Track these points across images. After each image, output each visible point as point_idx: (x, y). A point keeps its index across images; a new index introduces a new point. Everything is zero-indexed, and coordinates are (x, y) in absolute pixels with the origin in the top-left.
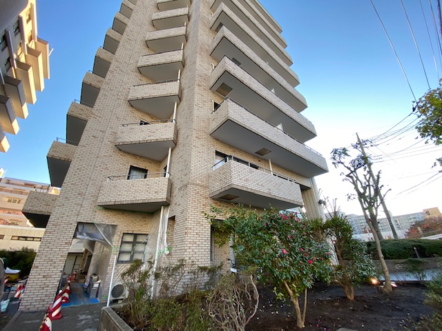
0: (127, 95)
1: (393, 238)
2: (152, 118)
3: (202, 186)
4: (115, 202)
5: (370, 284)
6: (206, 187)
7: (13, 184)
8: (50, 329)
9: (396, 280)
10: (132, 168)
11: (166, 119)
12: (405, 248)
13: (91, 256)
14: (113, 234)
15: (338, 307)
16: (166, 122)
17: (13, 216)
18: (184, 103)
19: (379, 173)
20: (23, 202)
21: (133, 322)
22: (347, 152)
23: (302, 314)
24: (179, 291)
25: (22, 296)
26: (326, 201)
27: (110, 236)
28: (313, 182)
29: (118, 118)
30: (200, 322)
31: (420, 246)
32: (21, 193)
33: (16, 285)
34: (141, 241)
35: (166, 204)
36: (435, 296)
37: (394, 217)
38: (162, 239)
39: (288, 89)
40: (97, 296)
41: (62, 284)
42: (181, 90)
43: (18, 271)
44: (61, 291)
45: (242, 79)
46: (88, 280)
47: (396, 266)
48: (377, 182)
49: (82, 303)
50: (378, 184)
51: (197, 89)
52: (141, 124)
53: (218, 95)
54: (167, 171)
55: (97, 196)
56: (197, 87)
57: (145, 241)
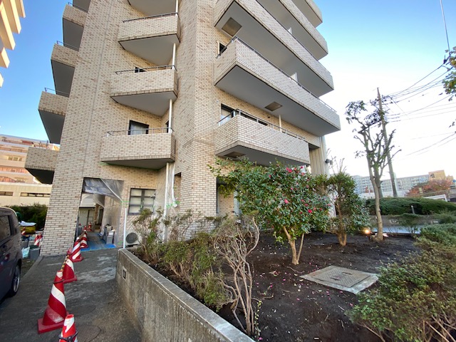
0: (117, 34)
1: (392, 196)
2: (149, 64)
3: (207, 144)
4: (119, 158)
5: (363, 234)
6: (212, 145)
7: (10, 142)
8: (73, 268)
9: (388, 231)
10: (132, 123)
11: (163, 64)
12: (403, 206)
13: (102, 210)
14: (121, 189)
15: (330, 250)
16: (165, 68)
17: (17, 174)
18: (184, 44)
19: (393, 132)
20: (24, 159)
21: (147, 260)
22: (364, 106)
23: (297, 253)
24: (188, 236)
25: (41, 243)
26: (333, 161)
27: (118, 191)
28: (322, 141)
29: (109, 63)
30: (206, 256)
31: (417, 204)
32: (21, 151)
33: (34, 235)
34: (149, 195)
35: (172, 161)
36: (425, 240)
37: (398, 179)
38: (169, 194)
39: (308, 29)
40: (113, 242)
41: (79, 232)
42: (180, 28)
43: (34, 224)
44: (78, 238)
45: (253, 13)
46: (103, 229)
47: (390, 221)
48: (388, 142)
49: (100, 248)
50: (389, 144)
51: (199, 25)
52: (136, 71)
53: (223, 34)
54: (170, 126)
55: (99, 153)
56: (199, 22)
57: (154, 195)
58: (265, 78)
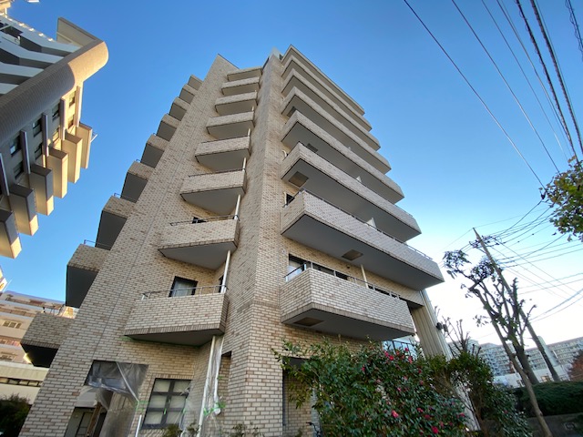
0: (180, 188)
2: (209, 215)
3: (270, 306)
4: (149, 329)
6: (276, 307)
7: (15, 301)
10: (178, 280)
11: (226, 214)
13: (104, 415)
16: (226, 218)
17: (6, 347)
18: (249, 196)
19: (515, 281)
20: (25, 326)
22: (466, 257)
26: (448, 324)
27: (136, 383)
28: (424, 297)
29: (165, 214)
32: (24, 314)
34: (180, 391)
35: (219, 333)
37: (548, 346)
38: (210, 389)
39: (378, 177)
42: (246, 181)
47: (563, 425)
50: (516, 298)
52: (194, 222)
53: (291, 186)
54: (224, 284)
55: (126, 321)
56: (265, 177)
57: (186, 390)
58: (338, 225)
